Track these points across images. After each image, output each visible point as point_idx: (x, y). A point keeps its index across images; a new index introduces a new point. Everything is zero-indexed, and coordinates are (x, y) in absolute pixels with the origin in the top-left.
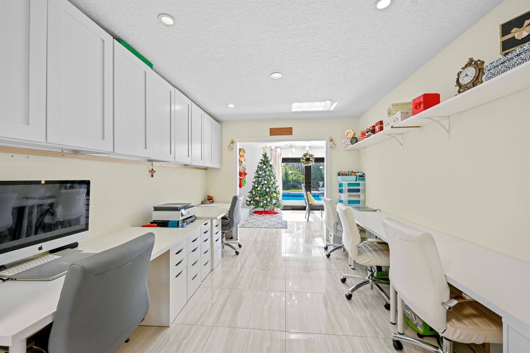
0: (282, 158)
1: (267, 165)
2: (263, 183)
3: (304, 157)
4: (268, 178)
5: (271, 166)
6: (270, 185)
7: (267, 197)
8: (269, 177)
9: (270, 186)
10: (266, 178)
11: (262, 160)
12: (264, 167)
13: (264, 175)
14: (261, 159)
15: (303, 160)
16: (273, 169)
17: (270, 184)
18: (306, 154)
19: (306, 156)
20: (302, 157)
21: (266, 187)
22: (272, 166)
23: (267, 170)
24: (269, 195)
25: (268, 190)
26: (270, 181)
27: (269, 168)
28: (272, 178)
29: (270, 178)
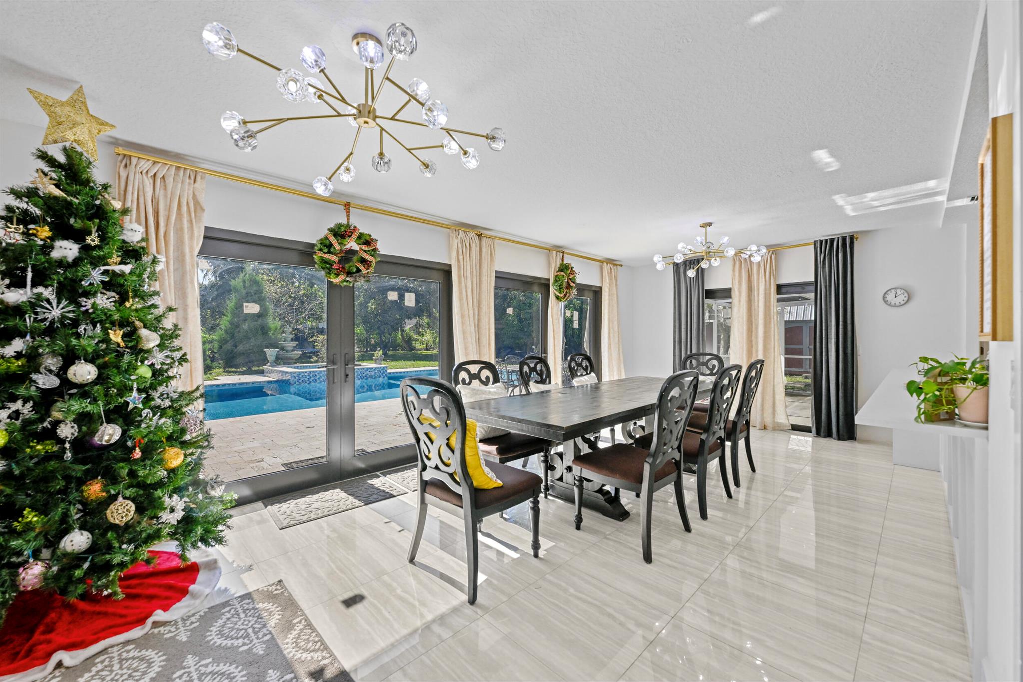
0: (206, 228)
1: (93, 240)
2: (46, 381)
3: (332, 239)
4: (106, 340)
5: (132, 253)
6: (135, 394)
7: (95, 489)
8: (116, 336)
9: (134, 399)
10: (84, 342)
11: (31, 194)
12: (67, 250)
13: (56, 313)
14: (24, 182)
15: (329, 252)
16: (153, 276)
17: (125, 389)
18: (343, 229)
19: (343, 237)
20: (326, 238)
21: (83, 419)
22: (146, 259)
23: (96, 276)
24: (125, 472)
25: (110, 433)
26: (127, 358)
27: (118, 268)
28: (150, 339)
29: (131, 335)
